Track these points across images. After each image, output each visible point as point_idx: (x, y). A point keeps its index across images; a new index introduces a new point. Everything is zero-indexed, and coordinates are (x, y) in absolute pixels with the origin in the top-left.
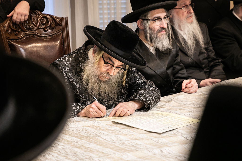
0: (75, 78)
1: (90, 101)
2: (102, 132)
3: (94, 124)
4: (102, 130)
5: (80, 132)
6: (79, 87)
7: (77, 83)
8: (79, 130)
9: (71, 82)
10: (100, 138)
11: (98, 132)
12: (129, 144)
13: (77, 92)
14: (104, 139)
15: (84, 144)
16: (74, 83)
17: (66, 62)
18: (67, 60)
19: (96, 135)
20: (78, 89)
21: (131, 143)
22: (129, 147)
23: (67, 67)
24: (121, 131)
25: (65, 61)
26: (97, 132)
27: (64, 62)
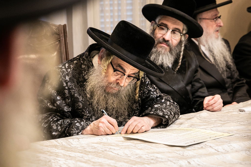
0: (77, 89)
1: (95, 117)
2: (112, 147)
3: (102, 140)
4: (111, 145)
5: (84, 148)
6: (82, 99)
7: (80, 95)
8: (84, 146)
9: (72, 93)
10: (111, 152)
11: (108, 148)
12: (148, 157)
13: (79, 106)
14: (116, 154)
15: (91, 159)
16: (76, 95)
17: (67, 69)
18: (67, 67)
19: (105, 150)
20: (81, 102)
21: (150, 157)
22: (147, 161)
23: (68, 75)
24: (136, 146)
25: (65, 68)
26: (106, 148)
27: (64, 70)
